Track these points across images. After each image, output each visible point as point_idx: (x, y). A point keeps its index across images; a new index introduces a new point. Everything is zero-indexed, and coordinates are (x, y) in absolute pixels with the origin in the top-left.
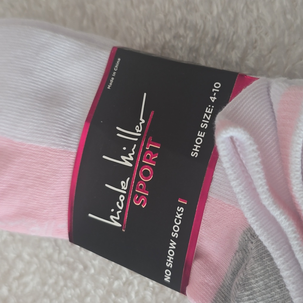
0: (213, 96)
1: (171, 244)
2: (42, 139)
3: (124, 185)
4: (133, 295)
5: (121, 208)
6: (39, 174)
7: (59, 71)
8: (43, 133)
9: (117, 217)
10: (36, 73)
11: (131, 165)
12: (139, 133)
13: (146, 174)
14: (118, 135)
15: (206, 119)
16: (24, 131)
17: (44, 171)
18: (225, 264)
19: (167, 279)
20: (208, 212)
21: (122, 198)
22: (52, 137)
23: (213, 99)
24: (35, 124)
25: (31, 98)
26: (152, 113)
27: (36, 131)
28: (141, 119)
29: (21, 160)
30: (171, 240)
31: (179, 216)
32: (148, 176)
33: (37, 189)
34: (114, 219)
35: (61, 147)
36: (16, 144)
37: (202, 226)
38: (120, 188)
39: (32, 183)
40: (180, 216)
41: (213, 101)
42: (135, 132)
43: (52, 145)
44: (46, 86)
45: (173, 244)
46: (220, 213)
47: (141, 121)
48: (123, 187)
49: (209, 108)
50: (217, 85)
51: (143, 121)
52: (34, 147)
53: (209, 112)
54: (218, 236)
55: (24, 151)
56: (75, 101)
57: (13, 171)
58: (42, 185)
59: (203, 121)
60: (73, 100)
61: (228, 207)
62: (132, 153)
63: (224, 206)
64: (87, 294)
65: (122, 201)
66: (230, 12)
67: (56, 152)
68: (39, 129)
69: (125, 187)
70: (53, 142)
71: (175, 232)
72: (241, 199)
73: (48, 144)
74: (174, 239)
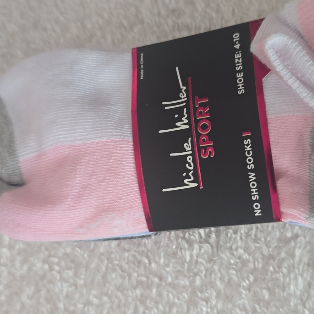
0: (237, 45)
1: (250, 177)
2: (100, 135)
3: (188, 146)
4: (218, 283)
5: (192, 168)
6: (107, 167)
7: (94, 79)
8: (100, 129)
9: (191, 178)
10: (76, 83)
11: (187, 127)
12: (184, 98)
13: (204, 127)
14: (166, 108)
15: (238, 63)
16: (82, 132)
17: (111, 162)
18: (304, 173)
19: (258, 213)
20: (272, 132)
21: (190, 159)
22: (108, 131)
23: (237, 46)
24: (91, 123)
25: (79, 103)
26: (190, 78)
27: (93, 129)
28: (182, 87)
29: (87, 160)
30: (249, 173)
31: (248, 148)
32: (207, 128)
33: (109, 182)
34: (189, 182)
35: (119, 137)
36: (78, 146)
37: (272, 147)
38: (185, 150)
39: (103, 177)
40: (250, 148)
41: (238, 48)
42: (181, 99)
43: (111, 137)
44: (88, 93)
45: (252, 176)
46: (283, 127)
47: (182, 89)
48: (187, 149)
49: (237, 54)
50: (236, 36)
51: (185, 88)
52: (95, 143)
53: (238, 57)
54: (290, 148)
55: (87, 151)
56: (116, 100)
57: (82, 171)
58: (113, 176)
59: (237, 65)
60: (114, 99)
61: (289, 118)
62: (185, 116)
63: (284, 119)
64: (172, 305)
65: (190, 161)
66: (212, 5)
67: (117, 142)
68: (95, 126)
69: (189, 148)
70: (111, 134)
71: (250, 164)
72: (301, 92)
73: (107, 137)
74: (251, 171)
